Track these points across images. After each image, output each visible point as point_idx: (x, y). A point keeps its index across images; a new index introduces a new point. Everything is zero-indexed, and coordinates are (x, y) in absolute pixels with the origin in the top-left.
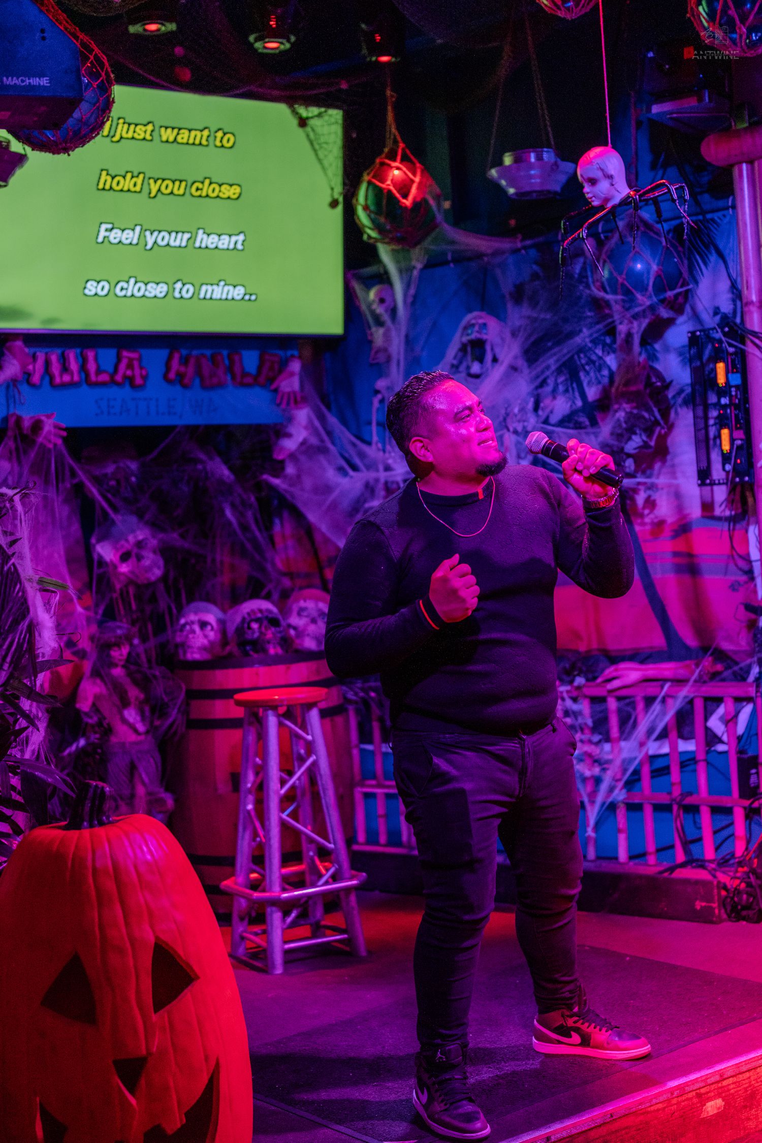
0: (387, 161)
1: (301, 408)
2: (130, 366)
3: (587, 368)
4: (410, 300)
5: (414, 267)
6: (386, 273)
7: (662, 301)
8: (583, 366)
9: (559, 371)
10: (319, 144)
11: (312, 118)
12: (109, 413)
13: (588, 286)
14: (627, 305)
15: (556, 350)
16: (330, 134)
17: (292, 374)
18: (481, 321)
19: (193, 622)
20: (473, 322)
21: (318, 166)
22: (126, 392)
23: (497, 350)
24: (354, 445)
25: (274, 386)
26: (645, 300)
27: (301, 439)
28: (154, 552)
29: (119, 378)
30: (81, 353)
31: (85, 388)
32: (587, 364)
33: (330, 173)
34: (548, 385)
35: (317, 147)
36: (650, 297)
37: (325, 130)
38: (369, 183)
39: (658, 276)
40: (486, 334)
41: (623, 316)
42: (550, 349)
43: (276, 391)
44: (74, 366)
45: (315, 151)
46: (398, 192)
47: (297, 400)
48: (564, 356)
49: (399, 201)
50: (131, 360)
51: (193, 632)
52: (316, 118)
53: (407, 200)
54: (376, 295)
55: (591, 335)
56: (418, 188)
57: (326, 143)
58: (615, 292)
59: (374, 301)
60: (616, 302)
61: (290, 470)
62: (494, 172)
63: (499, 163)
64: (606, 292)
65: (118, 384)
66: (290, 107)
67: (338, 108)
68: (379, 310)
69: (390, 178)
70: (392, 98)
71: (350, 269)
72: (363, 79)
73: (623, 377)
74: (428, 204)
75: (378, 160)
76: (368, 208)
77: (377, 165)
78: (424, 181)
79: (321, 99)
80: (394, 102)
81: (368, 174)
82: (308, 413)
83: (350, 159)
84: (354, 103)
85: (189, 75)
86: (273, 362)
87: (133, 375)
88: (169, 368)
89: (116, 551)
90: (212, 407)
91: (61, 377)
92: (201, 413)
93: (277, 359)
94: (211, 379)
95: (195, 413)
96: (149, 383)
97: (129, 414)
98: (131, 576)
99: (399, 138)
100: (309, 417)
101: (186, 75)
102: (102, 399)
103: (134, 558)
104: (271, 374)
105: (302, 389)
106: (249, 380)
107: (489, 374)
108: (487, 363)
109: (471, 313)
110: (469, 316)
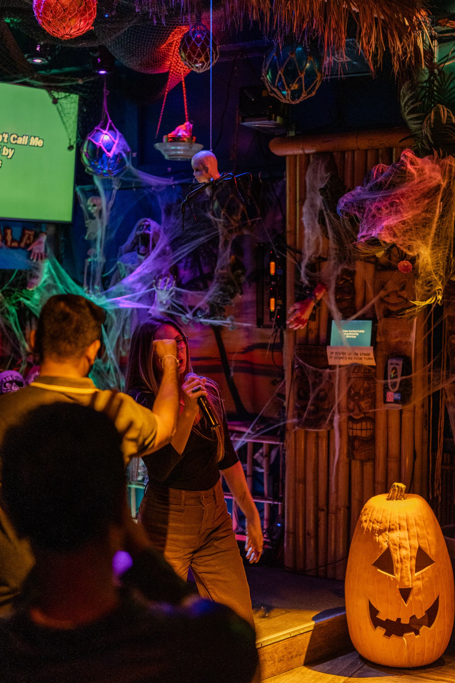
1: (44, 262)
3: (204, 255)
4: (110, 206)
5: (113, 188)
6: (97, 189)
7: (245, 225)
8: (202, 254)
9: (189, 255)
10: (64, 114)
11: (61, 98)
13: (206, 213)
14: (226, 225)
15: (187, 245)
16: (71, 108)
17: (40, 243)
18: (147, 223)
20: (143, 223)
21: (63, 127)
23: (155, 241)
24: (73, 286)
25: (29, 250)
26: (235, 223)
27: (43, 280)
32: (204, 253)
33: (69, 130)
34: (182, 262)
35: (63, 115)
36: (238, 222)
37: (69, 106)
38: (89, 141)
39: (243, 211)
40: (149, 230)
41: (223, 231)
42: (184, 244)
45: (61, 117)
46: (105, 148)
47: (41, 257)
49: (106, 153)
52: (63, 99)
53: (110, 153)
54: (92, 201)
55: (207, 238)
56: (117, 147)
57: (69, 113)
58: (219, 218)
59: (89, 205)
60: (220, 222)
61: (36, 297)
62: (157, 145)
63: (161, 141)
64: (215, 217)
66: (48, 92)
67: (77, 94)
68: (92, 211)
69: (101, 140)
70: (107, 93)
71: (78, 185)
72: (92, 79)
73: (221, 265)
74: (122, 156)
75: (96, 128)
76: (88, 155)
77: (95, 131)
78: (120, 143)
79: (66, 88)
80: (107, 97)
81: (90, 136)
82: (49, 265)
83: (82, 123)
84: (85, 92)
86: (29, 235)
93: (32, 233)
99: (108, 117)
100: (49, 267)
104: (28, 242)
105: (46, 251)
106: (15, 244)
107: (149, 255)
108: (149, 247)
109: (143, 217)
110: (142, 220)
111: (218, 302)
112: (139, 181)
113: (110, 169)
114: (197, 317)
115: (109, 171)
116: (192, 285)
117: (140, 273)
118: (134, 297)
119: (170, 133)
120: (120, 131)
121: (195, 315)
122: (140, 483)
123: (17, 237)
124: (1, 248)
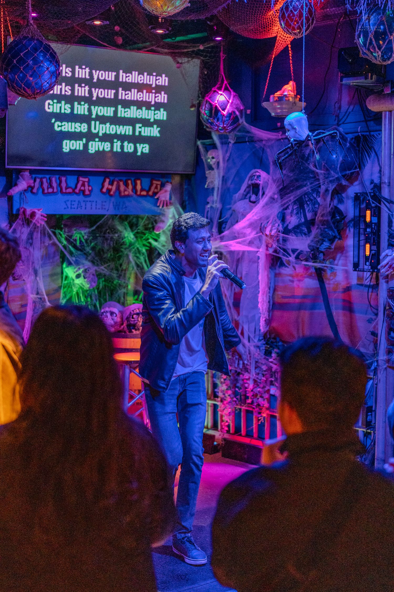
0: (217, 90)
1: (169, 209)
2: (83, 185)
3: (308, 202)
4: (226, 159)
5: (231, 143)
6: (215, 143)
7: (344, 176)
8: (306, 202)
9: (295, 203)
10: (187, 76)
11: (184, 63)
12: (71, 208)
13: (309, 164)
14: (327, 176)
15: (292, 194)
16: (193, 71)
17: (166, 191)
18: (258, 174)
19: (107, 312)
20: (255, 174)
22: (81, 197)
23: (265, 190)
25: (156, 197)
26: (335, 174)
27: (168, 224)
28: (93, 275)
29: (77, 191)
30: (59, 178)
31: (60, 194)
32: (308, 201)
34: (289, 209)
35: (186, 78)
36: (337, 173)
37: (191, 69)
38: (207, 101)
39: (342, 163)
41: (324, 182)
43: (158, 199)
44: (54, 185)
45: (185, 80)
46: (221, 107)
47: (167, 204)
48: (298, 196)
49: (221, 112)
50: (84, 182)
51: (107, 317)
52: (186, 64)
53: (225, 112)
54: (211, 154)
55: (311, 187)
56: (231, 106)
57: (191, 76)
58: (321, 169)
59: (209, 158)
60: (321, 174)
61: (163, 239)
62: (265, 104)
63: (268, 100)
64: (317, 168)
65: (76, 193)
66: (173, 58)
67: (198, 58)
68: (211, 163)
69: (217, 99)
70: (223, 56)
71: (199, 140)
72: (212, 44)
73: (321, 212)
74: (236, 114)
75: (213, 89)
76: (206, 114)
77: (213, 92)
78: (234, 102)
79: (190, 54)
80: (223, 60)
81: (208, 96)
82: (173, 211)
83: (203, 84)
84: (205, 56)
85: (121, 40)
86: (157, 185)
87: (85, 189)
88: (103, 186)
89: (75, 272)
90: (124, 206)
91: (48, 190)
92: (118, 209)
93: (159, 183)
94: (124, 192)
95: (115, 209)
96: (92, 194)
97: (81, 209)
98: (81, 285)
99: (224, 78)
100: (173, 213)
101: (120, 41)
102: (68, 201)
103: (82, 277)
104: (156, 190)
105: (170, 198)
106: (144, 193)
107: (258, 203)
108: (259, 196)
109: (255, 169)
110: (253, 171)
111: (318, 246)
112: (252, 135)
113: (225, 126)
114: (299, 260)
115: (225, 127)
116: (297, 230)
117: (250, 219)
118: (244, 241)
119: (276, 93)
120: (234, 91)
121: (297, 258)
122: (249, 405)
123: (146, 187)
124: (132, 196)
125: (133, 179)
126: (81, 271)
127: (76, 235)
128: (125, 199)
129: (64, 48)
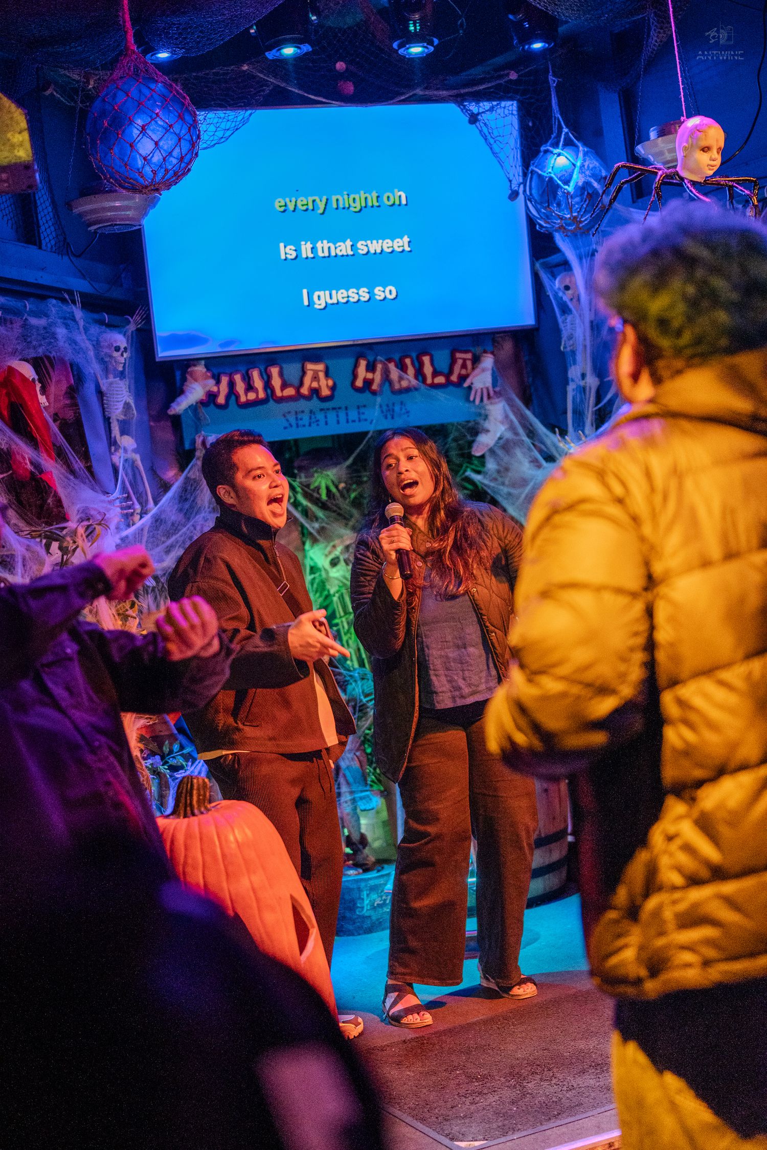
0: (551, 149)
1: (496, 403)
2: (315, 378)
6: (566, 258)
10: (492, 137)
11: (483, 112)
12: (298, 426)
16: (505, 126)
17: (483, 370)
21: (495, 161)
22: (315, 404)
25: (466, 385)
27: (498, 435)
29: (305, 391)
30: (266, 370)
31: (271, 401)
33: (507, 165)
35: (492, 141)
37: (500, 123)
38: (532, 173)
43: (470, 388)
44: (258, 383)
45: (490, 145)
46: (560, 179)
47: (489, 396)
49: (562, 188)
50: (316, 373)
52: (488, 113)
53: (569, 186)
54: (560, 282)
56: (580, 172)
57: (503, 136)
59: (559, 289)
61: (491, 465)
62: (641, 149)
63: (646, 139)
65: (305, 398)
66: (459, 107)
67: (512, 99)
68: (566, 298)
69: (552, 166)
70: (554, 81)
71: (537, 259)
72: (533, 67)
74: (593, 187)
75: (542, 148)
76: (533, 198)
77: (542, 154)
78: (586, 164)
79: (492, 92)
80: (555, 87)
81: (533, 164)
82: (504, 407)
84: (526, 92)
85: (352, 88)
86: (465, 360)
87: (320, 386)
88: (355, 376)
89: (326, 556)
90: (404, 411)
91: (246, 396)
92: (393, 418)
93: (469, 356)
94: (399, 382)
95: (386, 417)
96: (336, 393)
97: (318, 425)
98: (342, 579)
99: (562, 123)
100: (505, 411)
101: (350, 88)
102: (289, 412)
103: (342, 563)
104: (464, 372)
105: (494, 384)
106: (440, 380)
113: (575, 214)
115: (575, 218)
120: (585, 144)
123: (443, 366)
124: (416, 389)
125: (414, 355)
126: (338, 552)
127: (319, 479)
128: (403, 397)
129: (239, 118)
